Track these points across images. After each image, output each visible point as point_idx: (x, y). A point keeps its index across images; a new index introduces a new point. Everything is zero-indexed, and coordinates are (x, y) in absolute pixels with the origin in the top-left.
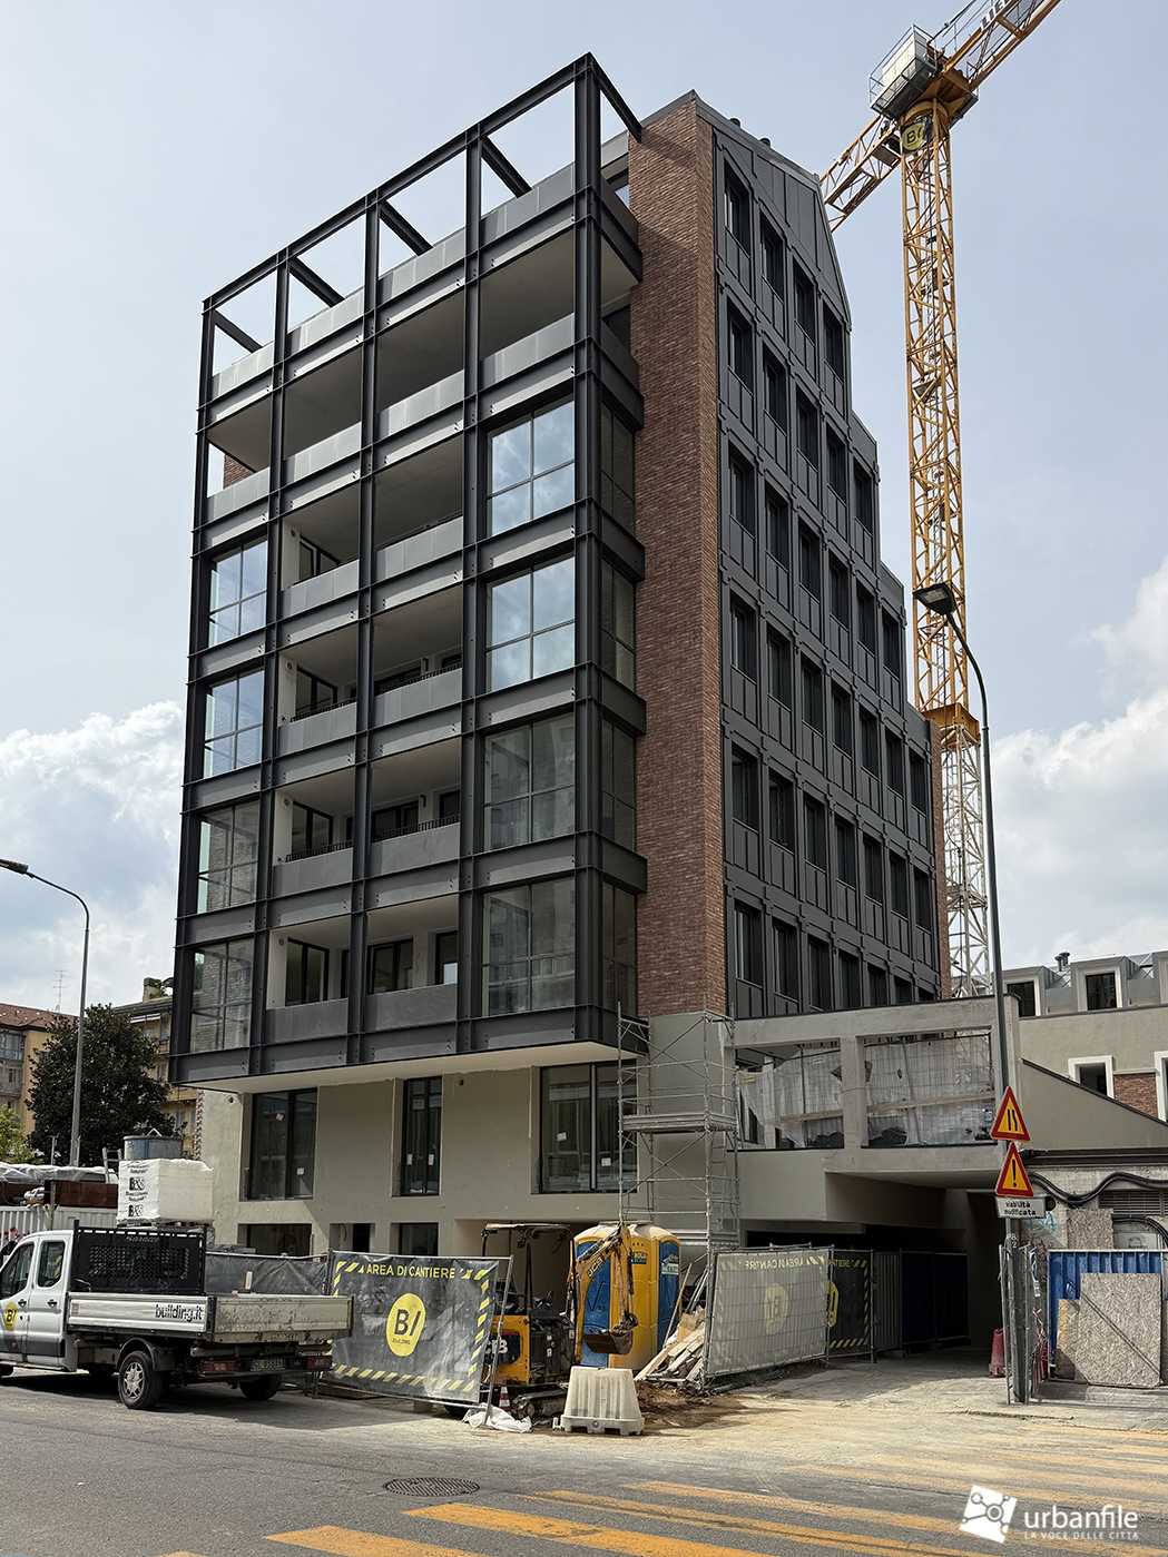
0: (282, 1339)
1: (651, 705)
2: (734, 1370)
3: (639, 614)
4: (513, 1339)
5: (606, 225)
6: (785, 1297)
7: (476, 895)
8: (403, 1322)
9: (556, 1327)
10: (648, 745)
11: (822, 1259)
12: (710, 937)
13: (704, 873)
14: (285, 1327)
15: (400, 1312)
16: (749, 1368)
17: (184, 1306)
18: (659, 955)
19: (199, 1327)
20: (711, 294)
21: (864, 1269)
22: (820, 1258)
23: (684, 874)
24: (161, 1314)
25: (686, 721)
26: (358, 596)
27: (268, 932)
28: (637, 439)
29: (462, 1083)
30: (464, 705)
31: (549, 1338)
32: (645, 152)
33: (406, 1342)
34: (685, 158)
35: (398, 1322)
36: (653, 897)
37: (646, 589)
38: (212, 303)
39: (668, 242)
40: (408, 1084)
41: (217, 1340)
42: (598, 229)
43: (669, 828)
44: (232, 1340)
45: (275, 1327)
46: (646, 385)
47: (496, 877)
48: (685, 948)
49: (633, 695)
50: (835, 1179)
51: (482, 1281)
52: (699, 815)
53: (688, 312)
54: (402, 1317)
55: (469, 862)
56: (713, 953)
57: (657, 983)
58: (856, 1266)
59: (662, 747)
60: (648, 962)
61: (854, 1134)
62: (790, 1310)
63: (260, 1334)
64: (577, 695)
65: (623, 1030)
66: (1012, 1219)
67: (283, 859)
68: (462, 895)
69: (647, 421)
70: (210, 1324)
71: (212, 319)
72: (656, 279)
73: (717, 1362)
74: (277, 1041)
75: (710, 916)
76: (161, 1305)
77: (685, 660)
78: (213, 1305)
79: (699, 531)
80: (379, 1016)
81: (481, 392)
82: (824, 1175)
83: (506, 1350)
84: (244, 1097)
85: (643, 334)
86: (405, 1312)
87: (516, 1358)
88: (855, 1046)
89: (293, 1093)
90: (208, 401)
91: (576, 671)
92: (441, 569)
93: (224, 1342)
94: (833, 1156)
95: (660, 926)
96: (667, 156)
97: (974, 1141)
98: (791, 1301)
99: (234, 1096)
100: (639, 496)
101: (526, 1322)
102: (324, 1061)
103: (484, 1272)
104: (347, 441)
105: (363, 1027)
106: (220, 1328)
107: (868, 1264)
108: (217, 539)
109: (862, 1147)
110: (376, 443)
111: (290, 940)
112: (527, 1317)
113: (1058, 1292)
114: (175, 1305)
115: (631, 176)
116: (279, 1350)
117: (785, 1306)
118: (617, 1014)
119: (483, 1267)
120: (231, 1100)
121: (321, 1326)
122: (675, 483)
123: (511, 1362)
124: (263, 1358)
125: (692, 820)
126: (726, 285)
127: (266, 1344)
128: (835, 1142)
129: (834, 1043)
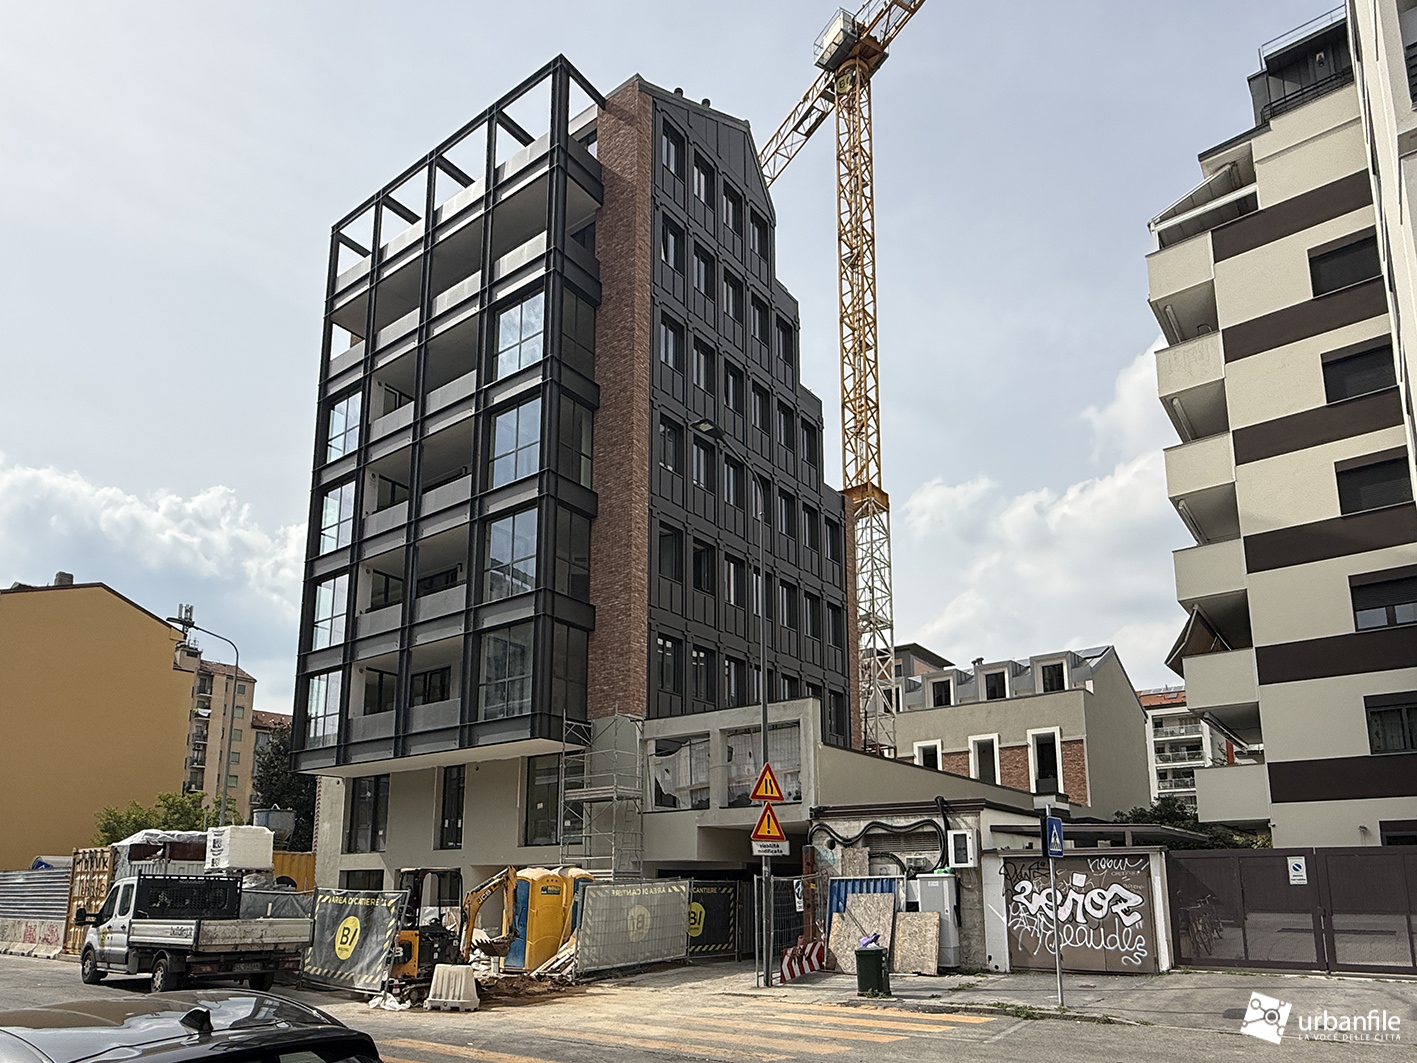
0: (255, 949)
1: (601, 496)
2: (601, 968)
3: (596, 432)
4: (408, 947)
5: (571, 168)
6: (648, 915)
7: (475, 636)
8: (346, 936)
9: (443, 938)
10: (600, 523)
11: (683, 888)
12: (634, 661)
13: (630, 615)
14: (257, 941)
15: (345, 928)
16: (615, 966)
17: (185, 927)
18: (601, 675)
19: (190, 941)
20: (648, 211)
21: (730, 894)
22: (683, 887)
23: (618, 616)
24: (173, 934)
25: (623, 507)
26: (414, 426)
27: (351, 664)
28: (597, 312)
29: (477, 769)
30: (472, 501)
31: (436, 946)
32: (607, 116)
33: (347, 950)
34: (631, 120)
35: (344, 935)
36: (600, 634)
37: (601, 413)
38: (337, 228)
39: (619, 178)
40: (448, 769)
41: (200, 950)
42: (566, 174)
43: (610, 583)
44: (213, 950)
45: (249, 941)
46: (604, 275)
47: (488, 622)
48: (617, 669)
49: (590, 491)
50: (705, 831)
51: (391, 907)
52: (628, 574)
53: (630, 227)
54: (346, 932)
55: (472, 613)
56: (637, 672)
57: (600, 695)
58: (723, 892)
59: (607, 525)
60: (594, 680)
61: (716, 798)
62: (652, 924)
63: (237, 946)
64: (540, 492)
65: (567, 730)
66: (766, 857)
67: (364, 612)
68: (466, 636)
69: (603, 299)
70: (196, 939)
71: (338, 238)
72: (611, 203)
73: (586, 962)
74: (354, 741)
75: (635, 645)
76: (175, 927)
77: (622, 464)
78: (198, 926)
79: (633, 374)
80: (415, 723)
81: (491, 283)
82: (696, 830)
83: (402, 954)
84: (346, 781)
85: (602, 241)
86: (348, 929)
87: (409, 960)
88: (718, 736)
89: (378, 778)
90: (332, 296)
91: (540, 475)
92: (461, 407)
93: (206, 951)
94: (702, 815)
95: (603, 654)
96: (620, 119)
97: (792, 801)
98: (652, 918)
99: (340, 780)
100: (598, 351)
101: (416, 935)
102: (381, 755)
103: (392, 901)
104: (411, 320)
105: (404, 731)
106: (202, 942)
107: (735, 891)
108: (333, 390)
109: (721, 808)
110: (429, 321)
111: (368, 669)
112: (417, 932)
113: (834, 908)
114: (180, 927)
115: (599, 133)
116: (258, 957)
117: (648, 922)
118: (562, 717)
119: (393, 898)
120: (338, 783)
121: (287, 940)
122: (619, 341)
123: (405, 963)
124: (242, 962)
125: (624, 577)
126: (661, 204)
127: (241, 953)
128: (703, 805)
129: (708, 735)
